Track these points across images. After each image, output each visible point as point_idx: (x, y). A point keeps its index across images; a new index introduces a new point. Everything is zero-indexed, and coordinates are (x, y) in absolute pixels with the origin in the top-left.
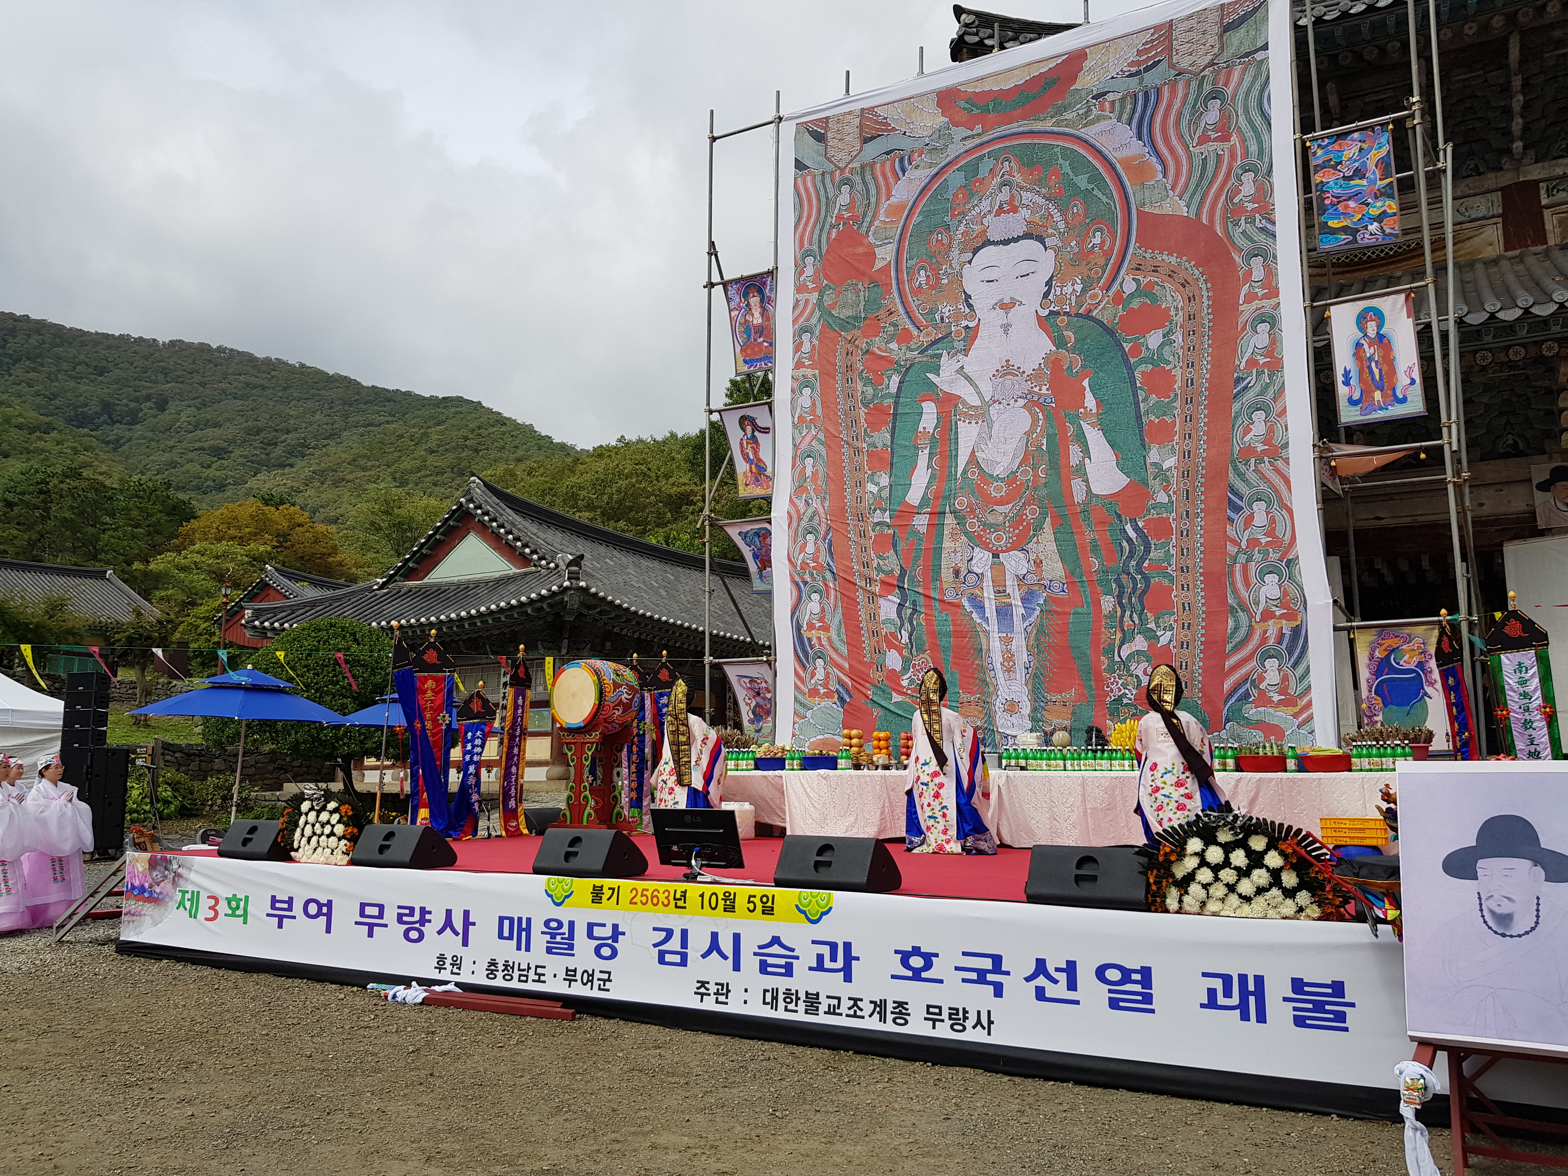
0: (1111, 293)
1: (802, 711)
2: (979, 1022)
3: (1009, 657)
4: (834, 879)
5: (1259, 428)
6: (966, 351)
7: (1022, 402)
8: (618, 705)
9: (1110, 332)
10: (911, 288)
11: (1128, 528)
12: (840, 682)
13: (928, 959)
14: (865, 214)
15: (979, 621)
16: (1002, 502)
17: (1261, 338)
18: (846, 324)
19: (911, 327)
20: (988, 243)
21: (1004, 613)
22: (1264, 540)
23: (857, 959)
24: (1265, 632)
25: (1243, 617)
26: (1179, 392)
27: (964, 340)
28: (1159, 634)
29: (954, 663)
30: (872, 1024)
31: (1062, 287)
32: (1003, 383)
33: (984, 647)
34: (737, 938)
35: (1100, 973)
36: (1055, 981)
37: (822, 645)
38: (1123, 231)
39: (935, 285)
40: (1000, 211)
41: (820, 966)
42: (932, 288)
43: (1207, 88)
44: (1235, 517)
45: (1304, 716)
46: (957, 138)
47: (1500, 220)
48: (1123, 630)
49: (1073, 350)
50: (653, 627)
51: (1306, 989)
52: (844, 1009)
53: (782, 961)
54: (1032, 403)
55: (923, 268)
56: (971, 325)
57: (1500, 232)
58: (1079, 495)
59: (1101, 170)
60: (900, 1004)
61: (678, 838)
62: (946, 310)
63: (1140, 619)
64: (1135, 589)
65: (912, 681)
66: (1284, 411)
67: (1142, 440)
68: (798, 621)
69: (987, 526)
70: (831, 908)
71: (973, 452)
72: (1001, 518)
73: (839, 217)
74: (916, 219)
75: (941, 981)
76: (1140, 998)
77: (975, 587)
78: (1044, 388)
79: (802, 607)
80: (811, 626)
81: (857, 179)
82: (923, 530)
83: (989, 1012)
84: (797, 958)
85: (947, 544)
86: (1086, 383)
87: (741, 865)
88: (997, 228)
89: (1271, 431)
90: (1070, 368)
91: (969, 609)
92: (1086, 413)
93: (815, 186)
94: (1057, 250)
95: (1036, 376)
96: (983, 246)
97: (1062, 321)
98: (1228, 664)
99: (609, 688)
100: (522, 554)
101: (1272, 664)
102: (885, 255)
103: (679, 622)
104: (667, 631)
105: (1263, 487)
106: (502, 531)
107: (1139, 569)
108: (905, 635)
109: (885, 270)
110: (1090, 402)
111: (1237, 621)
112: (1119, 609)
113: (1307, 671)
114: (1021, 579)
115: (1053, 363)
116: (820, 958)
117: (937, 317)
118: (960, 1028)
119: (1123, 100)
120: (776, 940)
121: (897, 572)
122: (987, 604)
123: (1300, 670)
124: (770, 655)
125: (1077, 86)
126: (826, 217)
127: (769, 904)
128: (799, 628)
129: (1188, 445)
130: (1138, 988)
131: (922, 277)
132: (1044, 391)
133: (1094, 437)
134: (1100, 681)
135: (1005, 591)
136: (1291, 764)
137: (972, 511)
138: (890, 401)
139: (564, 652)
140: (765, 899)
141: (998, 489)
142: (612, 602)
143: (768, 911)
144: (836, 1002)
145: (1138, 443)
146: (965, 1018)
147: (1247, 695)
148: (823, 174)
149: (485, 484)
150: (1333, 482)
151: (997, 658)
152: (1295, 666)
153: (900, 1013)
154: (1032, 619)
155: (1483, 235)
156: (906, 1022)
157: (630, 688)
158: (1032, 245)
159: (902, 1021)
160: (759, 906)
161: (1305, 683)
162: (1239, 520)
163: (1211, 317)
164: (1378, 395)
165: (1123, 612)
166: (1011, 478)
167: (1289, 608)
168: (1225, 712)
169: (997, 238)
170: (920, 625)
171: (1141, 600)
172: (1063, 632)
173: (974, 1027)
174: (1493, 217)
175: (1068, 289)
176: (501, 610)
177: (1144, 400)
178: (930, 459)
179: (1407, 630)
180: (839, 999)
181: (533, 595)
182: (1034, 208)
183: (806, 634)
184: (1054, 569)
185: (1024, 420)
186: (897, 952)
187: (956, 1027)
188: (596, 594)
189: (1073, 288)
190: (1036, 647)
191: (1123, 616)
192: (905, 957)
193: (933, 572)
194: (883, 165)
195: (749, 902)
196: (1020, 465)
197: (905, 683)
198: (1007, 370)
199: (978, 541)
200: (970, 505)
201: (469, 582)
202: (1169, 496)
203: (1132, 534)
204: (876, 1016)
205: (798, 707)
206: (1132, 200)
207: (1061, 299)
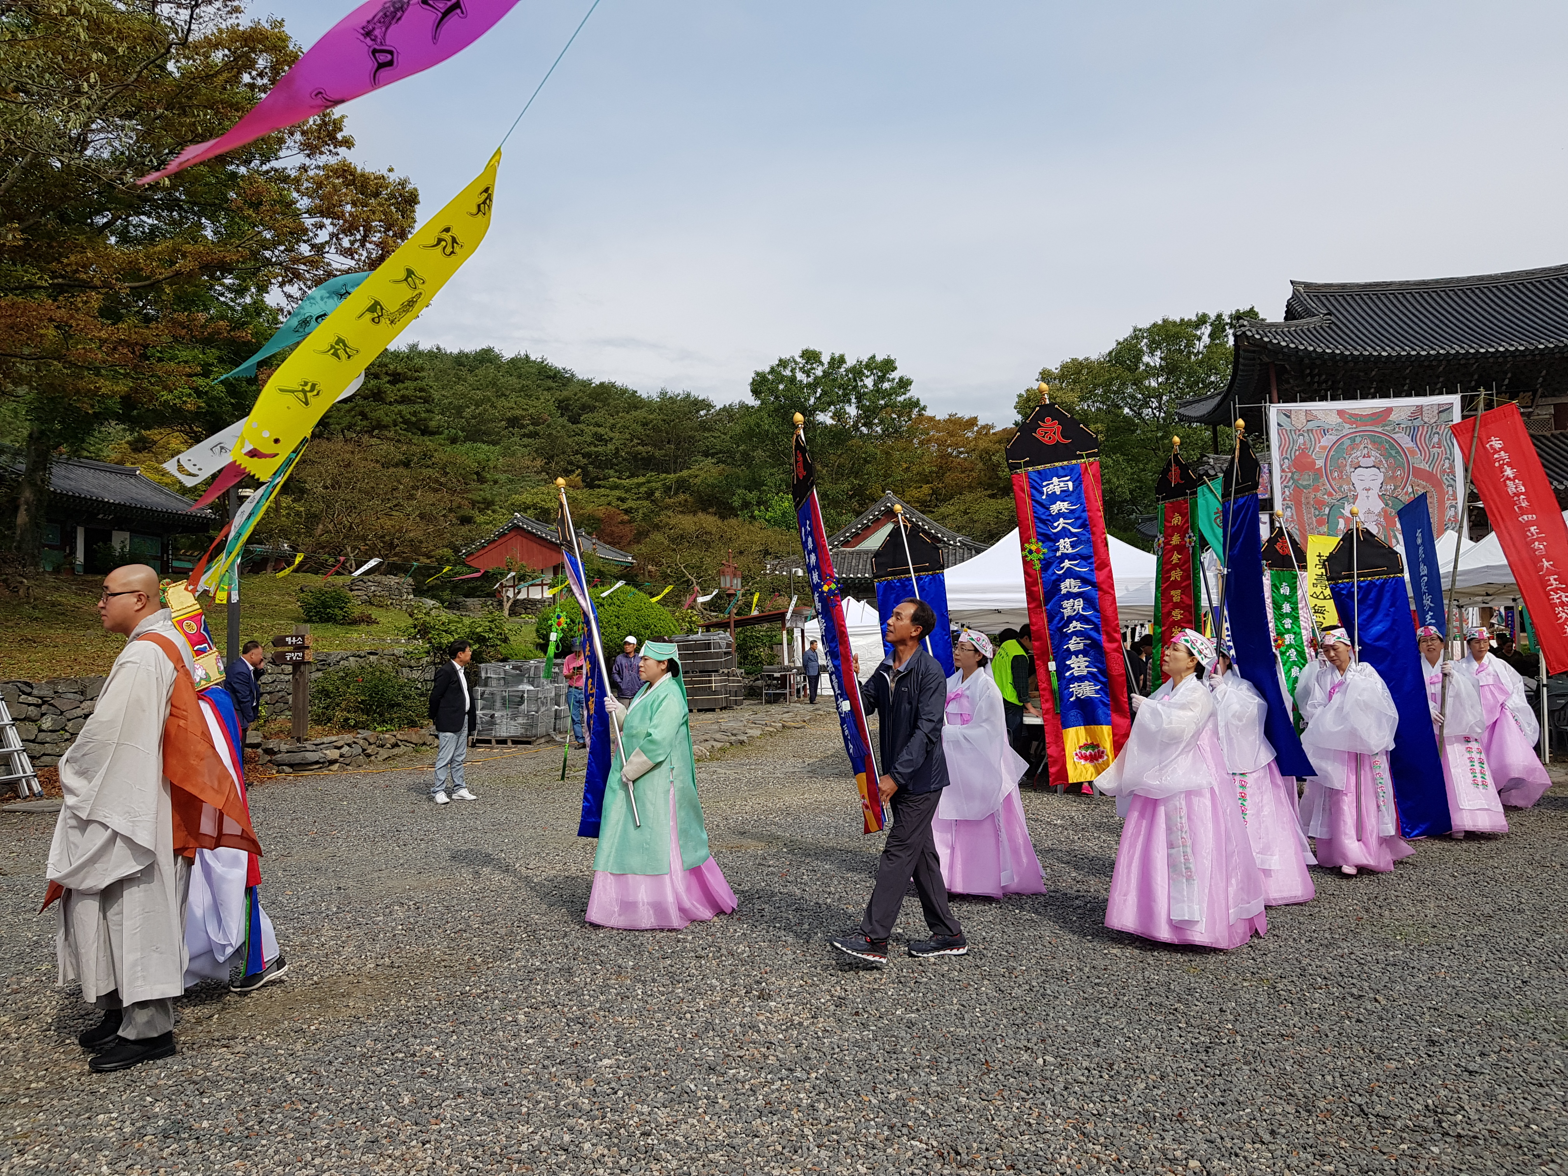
0: (1404, 491)
6: (1353, 503)
10: (1331, 477)
14: (1310, 448)
17: (1452, 512)
18: (1305, 487)
19: (1332, 491)
20: (1360, 467)
27: (1353, 499)
32: (1367, 516)
38: (1407, 471)
39: (1340, 478)
40: (1364, 456)
43: (1434, 430)
46: (1346, 427)
49: (1391, 508)
54: (1377, 524)
55: (1335, 471)
56: (1355, 494)
59: (1399, 449)
73: (1299, 447)
74: (1332, 453)
78: (1382, 519)
81: (1306, 434)
86: (1396, 519)
88: (1364, 462)
90: (1391, 514)
92: (1397, 529)
93: (1287, 434)
94: (1385, 474)
95: (1379, 515)
96: (1358, 467)
97: (1387, 498)
102: (1320, 464)
109: (1320, 469)
110: (1398, 525)
115: (1384, 511)
117: (1342, 489)
119: (1406, 427)
125: (1390, 418)
126: (1292, 446)
131: (1335, 474)
133: (1400, 537)
148: (1291, 431)
158: (1376, 470)
169: (1363, 466)
182: (1376, 458)
189: (1390, 487)
194: (1316, 431)
198: (1369, 512)
206: (1410, 462)
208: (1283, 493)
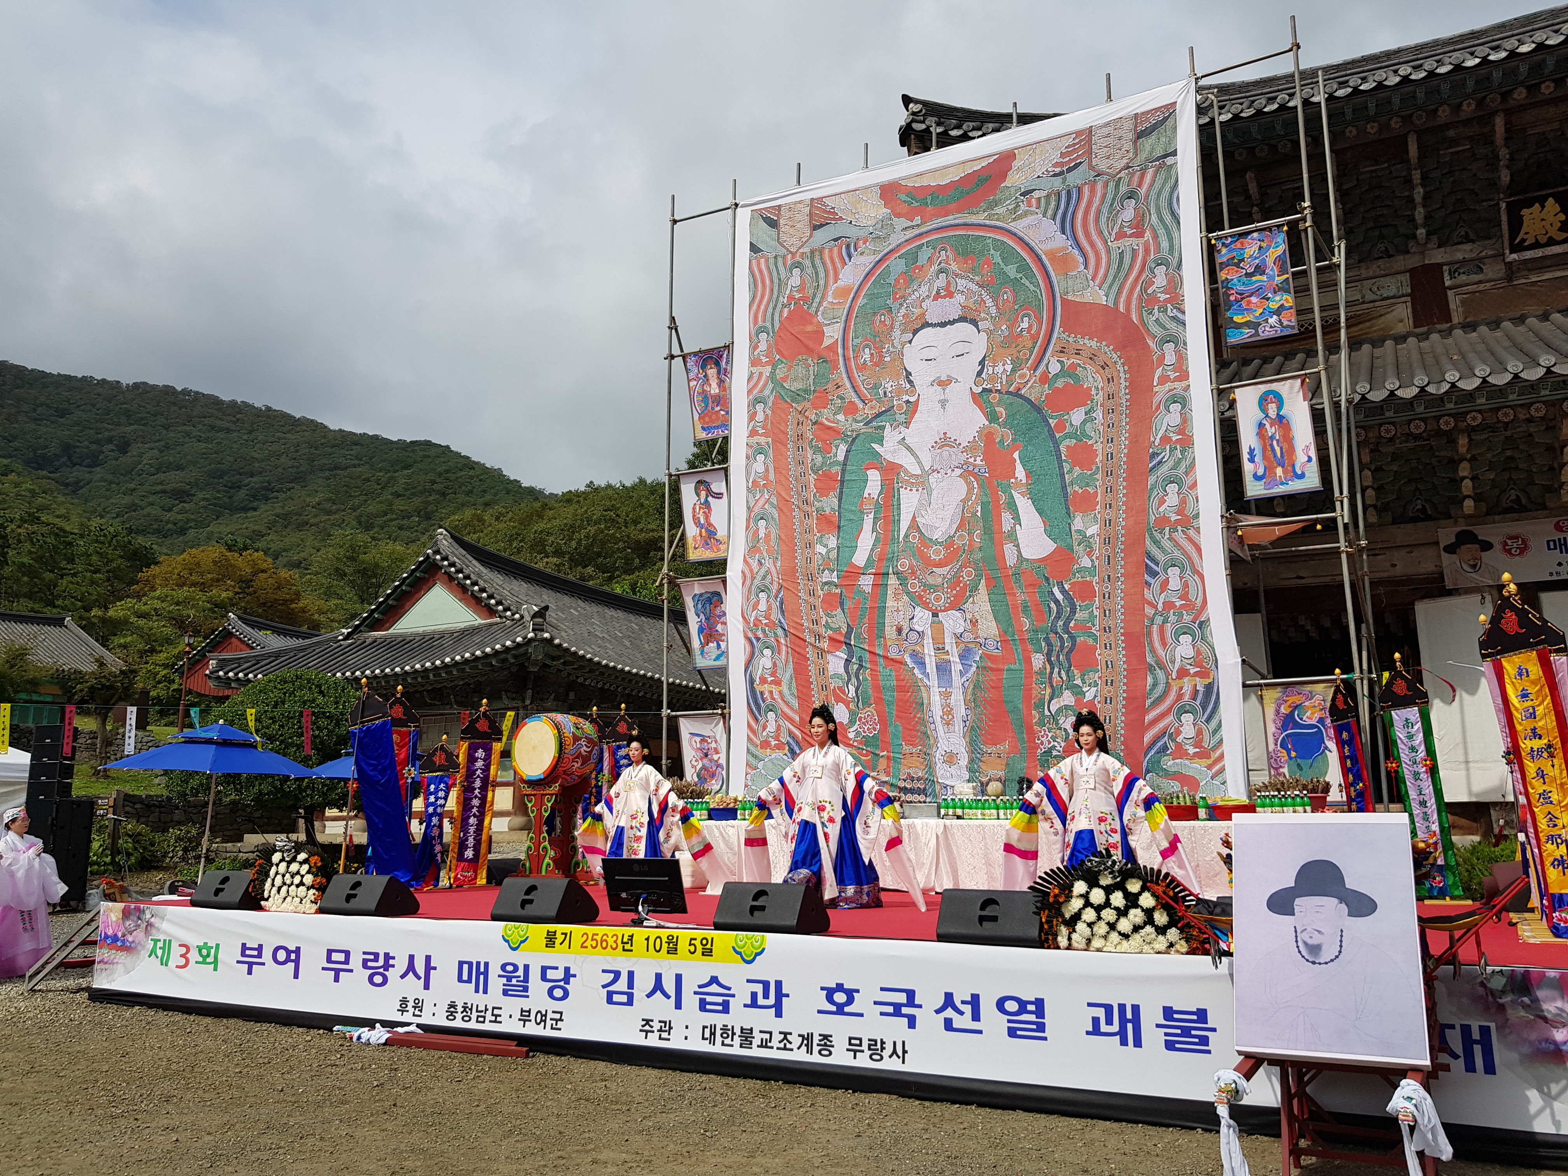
0: (1038, 373)
1: (753, 762)
2: (895, 1052)
3: (948, 711)
4: (768, 922)
5: (1172, 499)
6: (907, 424)
7: (958, 472)
8: (577, 757)
9: (1037, 409)
10: (857, 364)
11: (1056, 590)
12: (790, 733)
13: (850, 994)
14: (814, 296)
15: (920, 676)
16: (940, 565)
17: (1173, 417)
18: (797, 396)
19: (856, 400)
20: (926, 325)
21: (943, 669)
22: (1179, 603)
23: (787, 996)
24: (1181, 688)
25: (1160, 674)
26: (1100, 465)
27: (905, 413)
28: (1085, 689)
29: (897, 716)
30: (799, 1055)
31: (994, 367)
32: (941, 454)
33: (925, 701)
34: (679, 978)
35: (1000, 1004)
36: (962, 1013)
37: (774, 699)
38: (1048, 317)
39: (879, 362)
40: (938, 296)
41: (754, 1003)
42: (876, 364)
43: (1123, 189)
44: (1152, 581)
45: (1217, 767)
46: (898, 228)
47: (1409, 299)
48: (1052, 686)
49: (1003, 425)
50: (617, 677)
51: (1175, 1016)
52: (775, 1043)
53: (720, 999)
54: (968, 473)
55: (867, 346)
56: (912, 399)
57: (1410, 310)
58: (1011, 559)
59: (1029, 261)
60: (826, 1037)
61: (627, 886)
62: (889, 385)
63: (1068, 676)
64: (1062, 647)
65: (858, 733)
66: (1195, 485)
67: (1068, 509)
68: (751, 675)
69: (927, 587)
70: (763, 950)
71: (914, 517)
72: (940, 579)
73: (791, 298)
74: (861, 301)
75: (861, 1015)
76: (1034, 1027)
77: (916, 644)
78: (978, 459)
79: (755, 662)
80: (763, 681)
81: (807, 263)
82: (868, 589)
83: (904, 1043)
84: (733, 996)
85: (890, 603)
86: (1016, 455)
87: (684, 910)
88: (935, 311)
89: (1183, 502)
90: (1002, 441)
91: (911, 664)
92: (1016, 483)
93: (768, 268)
94: (990, 333)
95: (971, 448)
96: (923, 327)
97: (994, 398)
98: (1148, 718)
99: (569, 741)
100: (488, 607)
101: (1187, 718)
102: (833, 333)
103: (642, 672)
104: (630, 681)
105: (1177, 553)
106: (468, 582)
107: (1066, 629)
108: (852, 689)
109: (832, 348)
110: (1020, 472)
111: (1155, 678)
112: (1048, 666)
113: (1219, 725)
114: (959, 637)
115: (987, 436)
116: (754, 995)
117: (881, 392)
118: (878, 1057)
119: (1048, 197)
120: (714, 980)
121: (844, 630)
122: (927, 661)
123: (1213, 724)
124: (725, 708)
125: (1007, 183)
126: (778, 297)
127: (709, 946)
128: (752, 682)
129: (1110, 514)
130: (1032, 1018)
131: (866, 355)
132: (978, 462)
133: (1024, 505)
134: (1031, 734)
135: (943, 648)
136: (1202, 812)
137: (913, 573)
138: (837, 469)
139: (528, 702)
140: (704, 942)
141: (937, 552)
142: (575, 653)
143: (707, 952)
144: (767, 1036)
145: (1064, 512)
146: (883, 1049)
147: (1165, 748)
148: (776, 257)
149: (453, 537)
150: (1242, 550)
151: (937, 711)
152: (1208, 720)
153: (825, 1045)
154: (969, 675)
155: (1394, 313)
156: (831, 1053)
157: (589, 740)
158: (966, 328)
159: (827, 1053)
160: (700, 948)
161: (1217, 737)
162: (1156, 583)
163: (1128, 397)
164: (1279, 471)
165: (1052, 669)
166: (949, 543)
167: (1202, 667)
168: (1145, 764)
169: (935, 321)
170: (865, 679)
171: (1068, 659)
172: (998, 688)
173: (890, 1057)
174: (1403, 296)
175: (999, 369)
176: (466, 661)
177: (1069, 472)
178: (875, 523)
179: (1309, 688)
180: (771, 1033)
181: (498, 647)
182: (968, 294)
183: (758, 688)
184: (989, 628)
185: (960, 489)
186: (822, 989)
187: (874, 1057)
188: (560, 645)
189: (1004, 367)
190: (972, 703)
191: (1052, 673)
192: (830, 993)
193: (877, 629)
194: (831, 250)
195: (690, 945)
196: (957, 530)
197: (851, 735)
198: (945, 442)
199: (919, 601)
200: (911, 567)
201: (434, 632)
202: (1092, 561)
203: (1059, 596)
204: (804, 1048)
205: (751, 759)
206: (1057, 289)
207: (993, 378)
208: (752, 417)
